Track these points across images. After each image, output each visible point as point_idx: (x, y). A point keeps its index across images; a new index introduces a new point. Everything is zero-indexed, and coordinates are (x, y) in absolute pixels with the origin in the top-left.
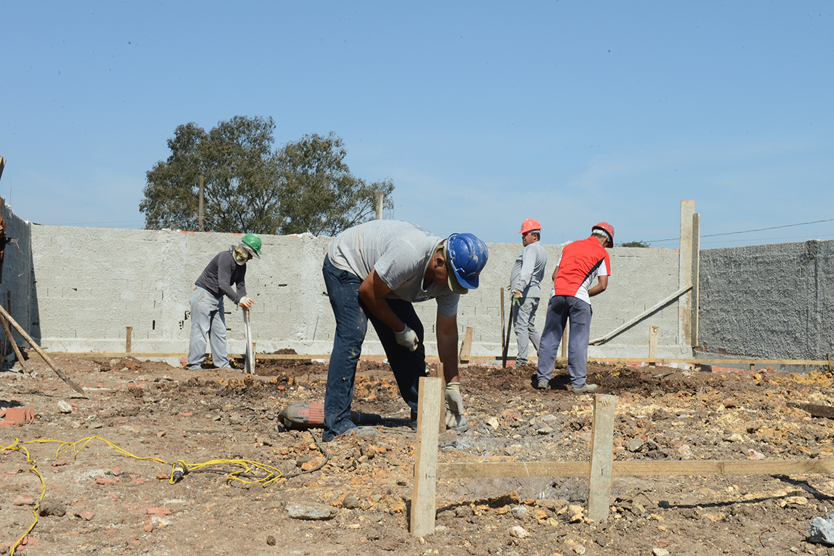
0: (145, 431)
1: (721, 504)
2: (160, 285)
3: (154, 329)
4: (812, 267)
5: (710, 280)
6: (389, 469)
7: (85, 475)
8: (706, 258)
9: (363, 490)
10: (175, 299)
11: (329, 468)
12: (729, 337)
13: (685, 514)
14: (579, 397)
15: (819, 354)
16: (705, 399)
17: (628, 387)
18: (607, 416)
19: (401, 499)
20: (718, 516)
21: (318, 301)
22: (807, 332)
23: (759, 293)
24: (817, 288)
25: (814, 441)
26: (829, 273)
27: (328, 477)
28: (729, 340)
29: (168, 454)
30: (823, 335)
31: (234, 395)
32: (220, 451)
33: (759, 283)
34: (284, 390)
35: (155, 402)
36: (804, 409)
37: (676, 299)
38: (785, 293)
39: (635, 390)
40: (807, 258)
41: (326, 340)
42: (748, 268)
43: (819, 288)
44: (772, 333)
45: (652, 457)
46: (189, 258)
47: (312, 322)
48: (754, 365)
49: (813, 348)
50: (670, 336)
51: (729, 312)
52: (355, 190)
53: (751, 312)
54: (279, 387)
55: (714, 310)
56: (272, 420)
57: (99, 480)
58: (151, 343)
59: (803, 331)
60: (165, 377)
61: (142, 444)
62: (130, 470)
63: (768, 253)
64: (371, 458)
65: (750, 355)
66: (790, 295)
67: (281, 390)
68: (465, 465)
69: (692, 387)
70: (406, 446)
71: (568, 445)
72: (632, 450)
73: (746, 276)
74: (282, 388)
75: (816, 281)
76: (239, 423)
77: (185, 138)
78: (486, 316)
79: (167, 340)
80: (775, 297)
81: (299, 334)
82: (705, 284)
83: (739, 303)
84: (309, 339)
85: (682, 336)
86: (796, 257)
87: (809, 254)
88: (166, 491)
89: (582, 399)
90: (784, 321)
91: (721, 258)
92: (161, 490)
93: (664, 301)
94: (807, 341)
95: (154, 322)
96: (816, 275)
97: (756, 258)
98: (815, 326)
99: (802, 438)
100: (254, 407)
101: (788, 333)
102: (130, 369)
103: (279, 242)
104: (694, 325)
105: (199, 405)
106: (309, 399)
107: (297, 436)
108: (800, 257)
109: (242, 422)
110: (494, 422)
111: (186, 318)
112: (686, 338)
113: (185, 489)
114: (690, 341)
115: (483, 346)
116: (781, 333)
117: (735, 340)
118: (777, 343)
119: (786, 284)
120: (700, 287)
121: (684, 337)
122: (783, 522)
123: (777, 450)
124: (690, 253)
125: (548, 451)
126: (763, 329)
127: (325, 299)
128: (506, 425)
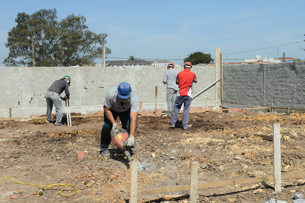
0: (25, 168)
1: (234, 193)
2: (21, 88)
3: (19, 105)
4: (262, 73)
5: (227, 77)
6: (118, 184)
7: (6, 194)
8: (225, 69)
9: (110, 196)
10: (27, 93)
11: (96, 185)
12: (234, 98)
13: (222, 199)
14: (182, 134)
15: (265, 104)
16: (227, 132)
17: (199, 127)
18: (195, 169)
19: (124, 200)
20: (233, 200)
21: (83, 91)
22: (261, 96)
23: (244, 82)
24: (264, 81)
25: (264, 158)
26: (268, 75)
27: (97, 189)
28: (234, 99)
29: (35, 181)
30: (266, 98)
31: (56, 142)
32: (55, 178)
33: (244, 78)
34: (74, 139)
35: (25, 147)
36: (261, 137)
37: (215, 84)
38: (253, 82)
39: (202, 128)
40: (260, 70)
41: (86, 106)
42: (240, 73)
43: (265, 81)
44: (249, 97)
45: (210, 170)
46: (32, 77)
47: (81, 99)
48: (243, 110)
49: (263, 102)
50: (213, 98)
51: (233, 89)
52: (93, 37)
53: (241, 89)
54: (72, 138)
55: (228, 88)
56: (72, 156)
57: (11, 197)
58: (18, 110)
59: (259, 96)
60: (27, 131)
61: (25, 176)
62: (22, 191)
63: (247, 68)
64: (112, 180)
65: (241, 104)
66: (255, 83)
67: (73, 139)
68: (147, 191)
69: (222, 126)
70: (124, 174)
71: (181, 167)
72: (203, 168)
73: (239, 76)
74: (74, 138)
75: (264, 78)
76: (60, 160)
77: (22, 18)
78: (146, 94)
79: (25, 109)
80: (250, 84)
81: (76, 104)
82: (225, 79)
83: (237, 85)
84: (80, 105)
85: (217, 97)
86: (256, 70)
87: (261, 69)
88: (37, 201)
89: (184, 135)
90: (253, 92)
91: (230, 69)
92: (35, 200)
93: (210, 85)
94: (261, 100)
95: (19, 102)
96: (264, 76)
97: (243, 69)
98: (263, 94)
99: (260, 157)
100: (64, 151)
101: (254, 97)
102: (12, 126)
103: (67, 69)
104: (221, 93)
105: (43, 150)
106: (84, 142)
107: (83, 167)
108: (258, 70)
109: (61, 159)
110: (154, 155)
111: (32, 100)
112: (219, 98)
113: (44, 199)
114: (220, 99)
115: (146, 105)
116: (252, 96)
117: (236, 99)
118: (251, 100)
119: (253, 79)
120: (223, 79)
121: (218, 98)
122: (255, 200)
123: (252, 163)
124: (219, 67)
125: (174, 170)
126: (246, 95)
127: (85, 90)
128: (158, 156)
